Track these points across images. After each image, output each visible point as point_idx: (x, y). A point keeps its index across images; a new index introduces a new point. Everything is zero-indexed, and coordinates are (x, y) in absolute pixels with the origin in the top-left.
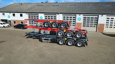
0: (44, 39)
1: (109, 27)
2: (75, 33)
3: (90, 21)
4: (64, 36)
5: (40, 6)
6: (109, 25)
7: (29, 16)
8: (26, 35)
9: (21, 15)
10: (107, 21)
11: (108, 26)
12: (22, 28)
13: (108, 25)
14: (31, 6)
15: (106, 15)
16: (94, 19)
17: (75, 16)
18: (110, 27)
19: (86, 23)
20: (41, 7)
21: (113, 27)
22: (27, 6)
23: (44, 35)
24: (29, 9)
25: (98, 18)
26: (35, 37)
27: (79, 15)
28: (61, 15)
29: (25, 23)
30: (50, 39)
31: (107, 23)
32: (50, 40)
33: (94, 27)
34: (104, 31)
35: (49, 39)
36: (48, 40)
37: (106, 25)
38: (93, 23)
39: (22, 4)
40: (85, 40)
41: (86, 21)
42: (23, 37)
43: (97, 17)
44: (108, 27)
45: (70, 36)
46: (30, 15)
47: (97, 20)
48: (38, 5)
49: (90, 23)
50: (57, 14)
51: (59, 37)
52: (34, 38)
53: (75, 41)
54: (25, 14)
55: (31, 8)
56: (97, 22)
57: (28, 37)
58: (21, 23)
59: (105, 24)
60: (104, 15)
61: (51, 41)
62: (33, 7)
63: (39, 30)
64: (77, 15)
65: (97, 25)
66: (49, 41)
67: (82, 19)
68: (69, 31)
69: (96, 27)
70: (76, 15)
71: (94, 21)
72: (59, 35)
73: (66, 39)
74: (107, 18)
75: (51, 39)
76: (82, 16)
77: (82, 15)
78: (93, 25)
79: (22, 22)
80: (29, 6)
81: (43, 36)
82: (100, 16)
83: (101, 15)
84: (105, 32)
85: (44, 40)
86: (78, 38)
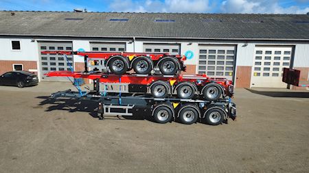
0: (111, 109)
1: (262, 74)
2: (202, 87)
3: (216, 60)
5: (73, 21)
6: (262, 69)
7: (42, 48)
8: (43, 103)
9: (16, 46)
10: (257, 58)
11: (259, 72)
12: (20, 84)
13: (259, 69)
14: (46, 20)
15: (254, 44)
16: (226, 55)
17: (177, 47)
18: (265, 74)
19: (207, 65)
20: (77, 21)
21: (271, 74)
22: (32, 20)
23: (109, 97)
24: (39, 27)
25: (235, 52)
26: (73, 108)
27: (188, 43)
28: (141, 43)
29: (30, 70)
31: (256, 63)
32: (130, 111)
33: (227, 74)
34: (251, 86)
35: (127, 108)
36: (124, 111)
37: (256, 69)
38: (225, 66)
39: (13, 14)
40: (228, 106)
41: (207, 60)
42: (34, 108)
43: (232, 48)
44: (259, 74)
45: (188, 95)
46: (44, 45)
47: (235, 58)
48: (67, 17)
49: (216, 65)
50: (127, 42)
51: (156, 99)
52: (72, 111)
53: (202, 110)
54: (30, 40)
55: (47, 24)
56: (234, 63)
57: (50, 109)
58: (14, 70)
59: (254, 66)
60: (249, 44)
61: (131, 114)
62: (52, 21)
63: (95, 83)
64: (184, 44)
65: (234, 69)
66: (127, 114)
67: (197, 54)
69: (231, 74)
70: (180, 44)
71: (225, 60)
72: (157, 94)
73: (175, 105)
74: (258, 52)
75: (131, 108)
76: (195, 47)
77: (195, 44)
78: (224, 71)
79: (18, 67)
80: (39, 20)
81: (106, 99)
82: (240, 45)
83: (243, 44)
84: (254, 86)
85: (109, 113)
86: (211, 100)
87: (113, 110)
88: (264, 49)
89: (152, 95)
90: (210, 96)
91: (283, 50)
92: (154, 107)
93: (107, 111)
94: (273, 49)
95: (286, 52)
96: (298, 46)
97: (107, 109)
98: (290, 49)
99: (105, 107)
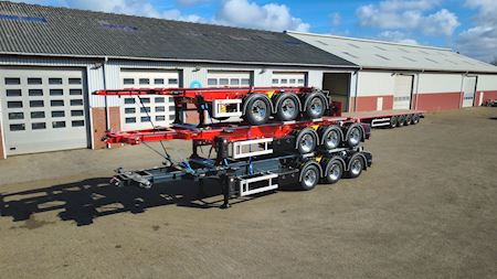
4: (320, 147)
15: (271, 71)
25: (251, 81)
27: (194, 69)
28: (116, 68)
30: (273, 179)
32: (274, 181)
36: (265, 183)
50: (89, 67)
51: (305, 156)
60: (266, 70)
61: (276, 186)
64: (187, 71)
66: (271, 187)
72: (305, 149)
73: (319, 159)
74: (274, 81)
75: (275, 176)
77: (203, 70)
82: (257, 71)
83: (260, 70)
87: (252, 186)
88: (280, 77)
89: (299, 152)
90: (353, 141)
91: (297, 77)
92: (301, 170)
93: (245, 190)
94: (288, 77)
95: (299, 81)
96: (311, 73)
99: (242, 182)
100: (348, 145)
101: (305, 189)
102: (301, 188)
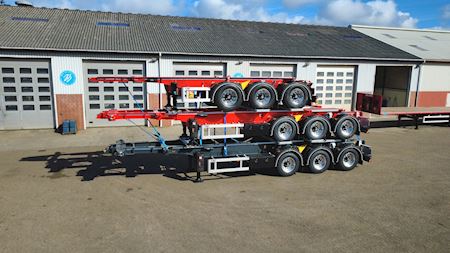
0: (218, 163)
1: (324, 102)
4: (301, 137)
6: (324, 95)
13: (321, 95)
17: (219, 68)
18: (327, 102)
25: (294, 73)
27: (237, 62)
30: (244, 162)
32: (245, 164)
35: (241, 159)
36: (236, 164)
37: (317, 95)
43: (290, 69)
44: (321, 102)
45: (319, 134)
50: (148, 60)
51: (281, 143)
60: (310, 64)
61: (247, 169)
66: (241, 169)
68: (317, 118)
70: (226, 64)
72: (282, 136)
73: (301, 149)
74: (319, 74)
75: (247, 158)
76: (246, 68)
77: (246, 64)
82: (300, 65)
83: (304, 64)
85: (217, 170)
87: (220, 166)
88: (326, 70)
89: (275, 138)
90: (345, 133)
91: (345, 70)
92: (277, 155)
93: (213, 168)
94: (335, 70)
95: (348, 74)
96: (361, 66)
97: (213, 164)
98: (352, 70)
99: (210, 161)
100: (338, 136)
101: (281, 174)
102: (277, 173)
